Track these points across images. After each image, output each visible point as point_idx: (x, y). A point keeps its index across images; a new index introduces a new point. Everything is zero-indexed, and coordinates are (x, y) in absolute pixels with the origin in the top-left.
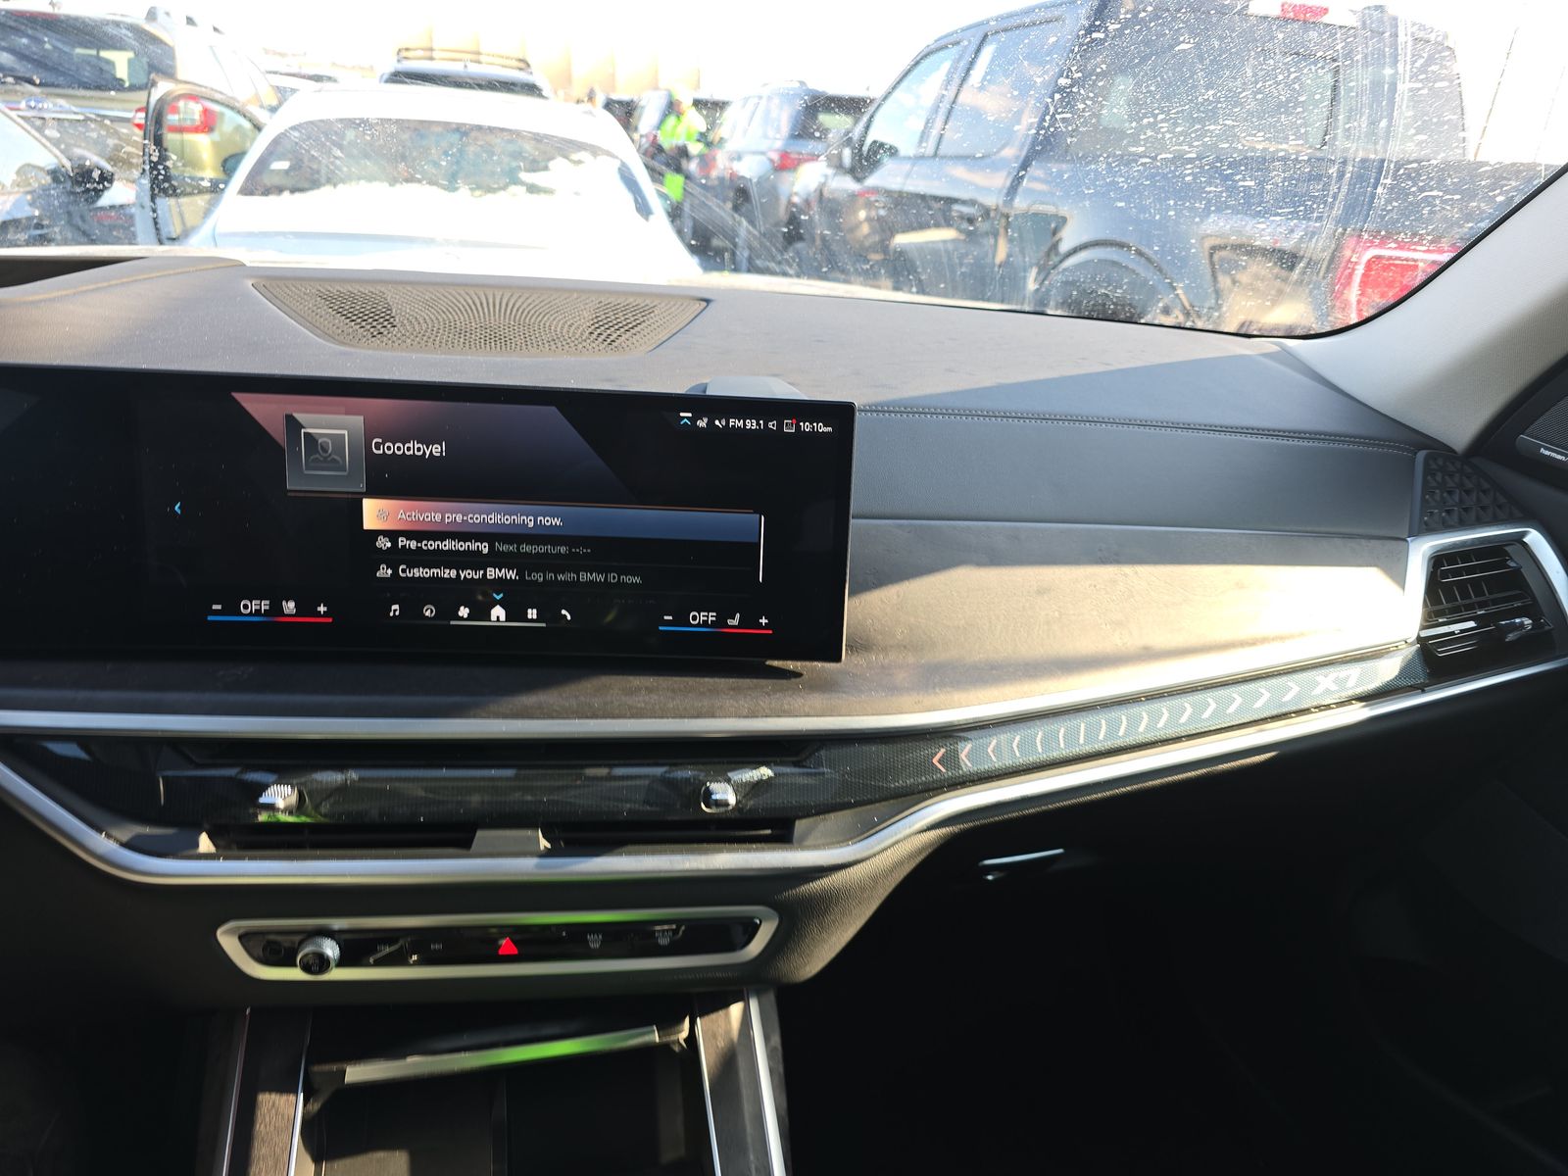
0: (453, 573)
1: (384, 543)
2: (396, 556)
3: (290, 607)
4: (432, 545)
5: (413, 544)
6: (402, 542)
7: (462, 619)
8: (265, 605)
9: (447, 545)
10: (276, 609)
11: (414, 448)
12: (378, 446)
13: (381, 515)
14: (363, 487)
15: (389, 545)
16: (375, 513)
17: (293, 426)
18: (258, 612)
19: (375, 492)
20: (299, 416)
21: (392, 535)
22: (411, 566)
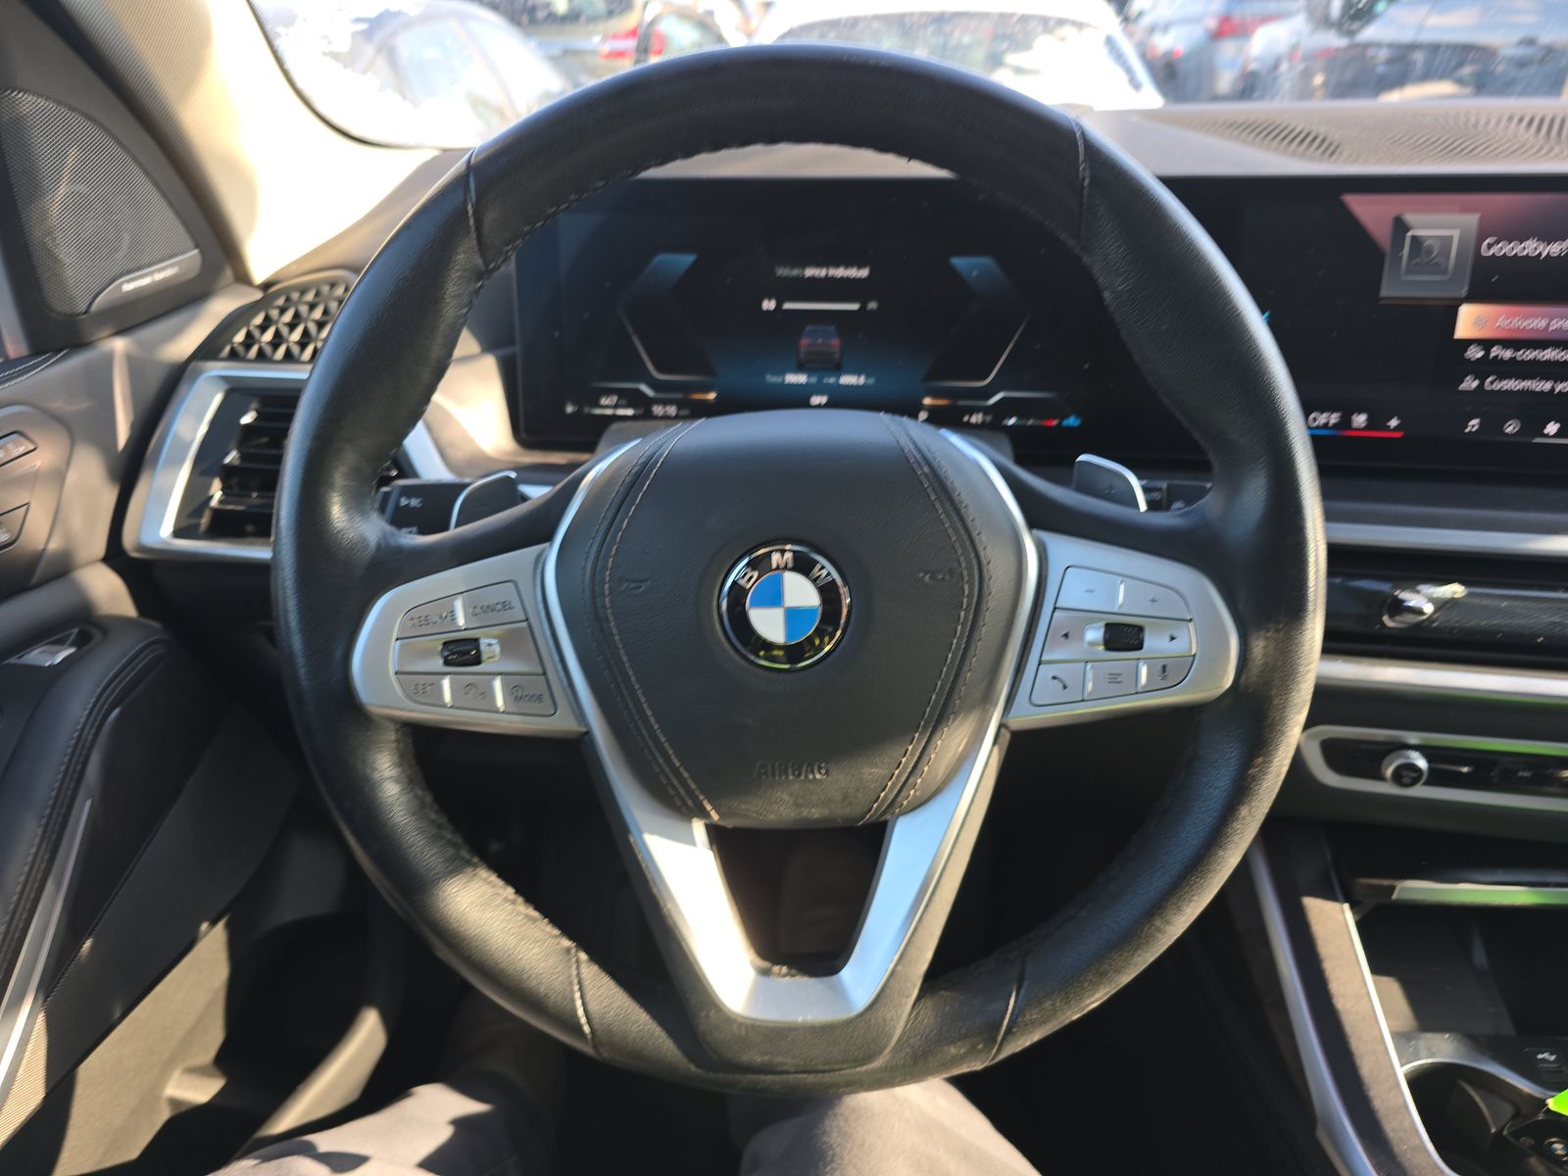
0: (1547, 386)
1: (1475, 353)
2: (1484, 368)
3: (1360, 420)
4: (1530, 355)
5: (1507, 354)
6: (1495, 351)
7: (1547, 436)
8: (1334, 418)
9: (1549, 354)
10: (1345, 422)
11: (1531, 247)
12: (1490, 246)
13: (1478, 322)
14: (1464, 292)
15: (1480, 354)
16: (1470, 321)
17: (1400, 226)
18: (1326, 425)
19: (1475, 296)
20: (1410, 218)
21: (1486, 344)
22: (1501, 377)
